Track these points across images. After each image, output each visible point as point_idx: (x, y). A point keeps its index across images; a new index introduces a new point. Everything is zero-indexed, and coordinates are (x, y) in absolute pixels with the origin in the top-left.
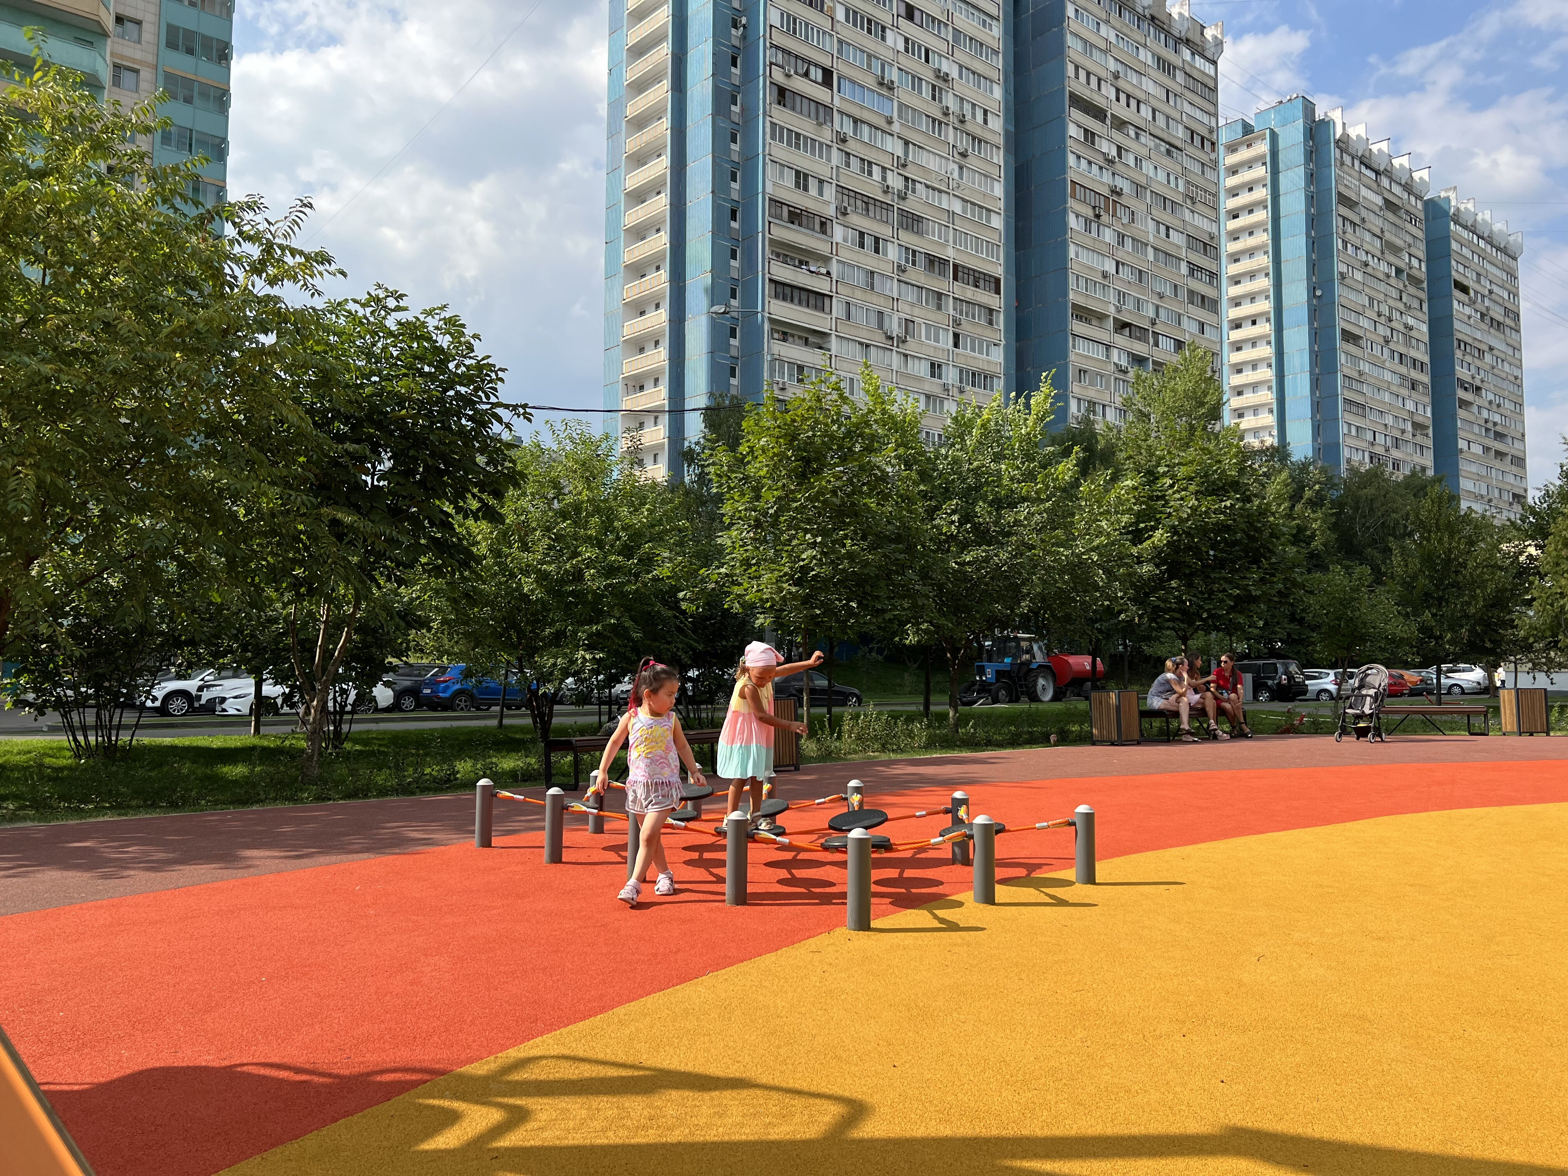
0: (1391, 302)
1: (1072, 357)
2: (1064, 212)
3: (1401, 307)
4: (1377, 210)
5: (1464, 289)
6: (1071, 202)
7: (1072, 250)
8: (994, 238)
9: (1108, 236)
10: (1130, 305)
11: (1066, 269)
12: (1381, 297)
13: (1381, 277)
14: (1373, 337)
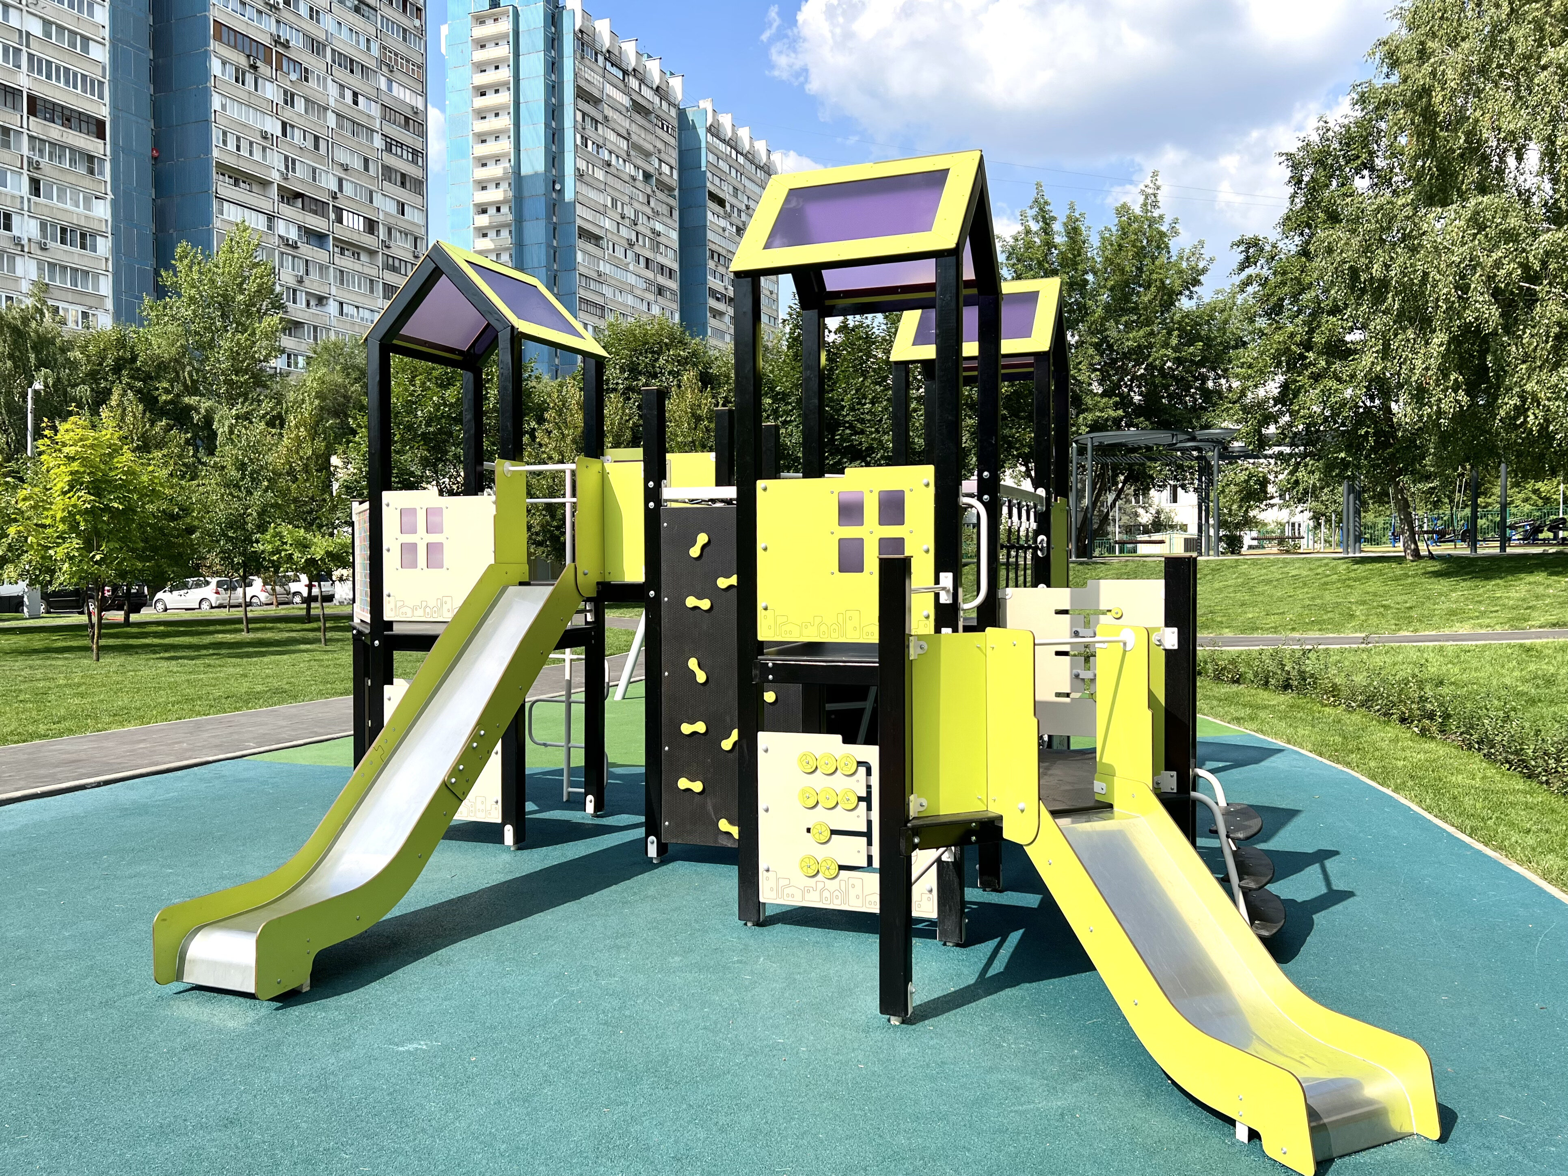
0: (636, 205)
1: (217, 223)
2: (206, 55)
3: (649, 212)
4: (624, 111)
5: (721, 202)
6: (213, 45)
7: (216, 102)
8: (95, 73)
9: (271, 92)
10: (301, 172)
11: (207, 121)
12: (626, 199)
13: (627, 178)
14: (616, 239)
